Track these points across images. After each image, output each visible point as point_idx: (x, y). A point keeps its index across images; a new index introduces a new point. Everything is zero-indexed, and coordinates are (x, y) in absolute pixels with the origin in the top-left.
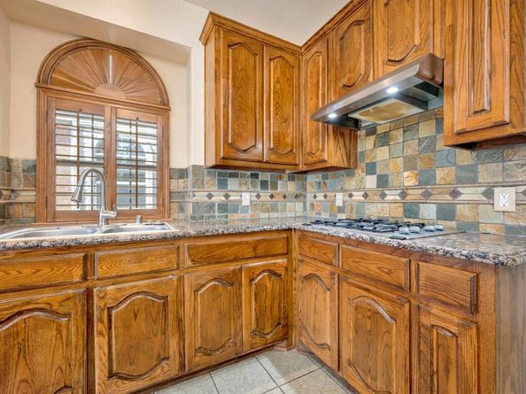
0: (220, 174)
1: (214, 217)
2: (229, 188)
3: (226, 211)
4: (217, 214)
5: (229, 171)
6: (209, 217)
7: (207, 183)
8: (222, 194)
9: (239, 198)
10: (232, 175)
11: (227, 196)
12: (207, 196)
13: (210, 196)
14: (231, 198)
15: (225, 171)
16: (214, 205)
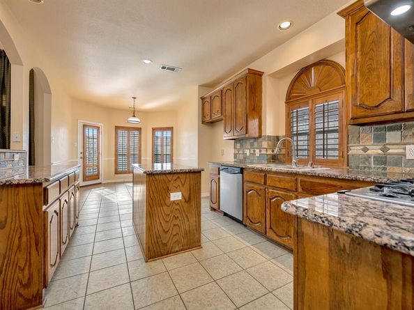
0: (376, 130)
1: (370, 168)
2: (387, 142)
3: (385, 163)
4: (373, 166)
5: (387, 125)
6: (365, 167)
7: (363, 139)
8: (379, 147)
9: (402, 151)
10: (391, 129)
11: (384, 149)
12: (362, 150)
13: (365, 150)
14: (390, 151)
15: (383, 126)
16: (370, 157)
